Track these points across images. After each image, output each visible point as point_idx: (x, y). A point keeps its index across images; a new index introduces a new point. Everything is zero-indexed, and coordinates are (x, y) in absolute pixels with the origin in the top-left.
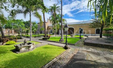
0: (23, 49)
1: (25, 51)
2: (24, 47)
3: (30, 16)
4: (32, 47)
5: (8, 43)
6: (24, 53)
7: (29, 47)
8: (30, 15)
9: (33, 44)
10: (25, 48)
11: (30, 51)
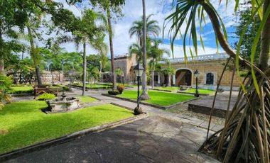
0: (57, 108)
1: (59, 111)
2: (60, 104)
3: (84, 47)
4: (74, 105)
5: (42, 96)
6: (57, 114)
7: (68, 105)
8: (84, 45)
9: (78, 101)
10: (61, 106)
11: (69, 113)
